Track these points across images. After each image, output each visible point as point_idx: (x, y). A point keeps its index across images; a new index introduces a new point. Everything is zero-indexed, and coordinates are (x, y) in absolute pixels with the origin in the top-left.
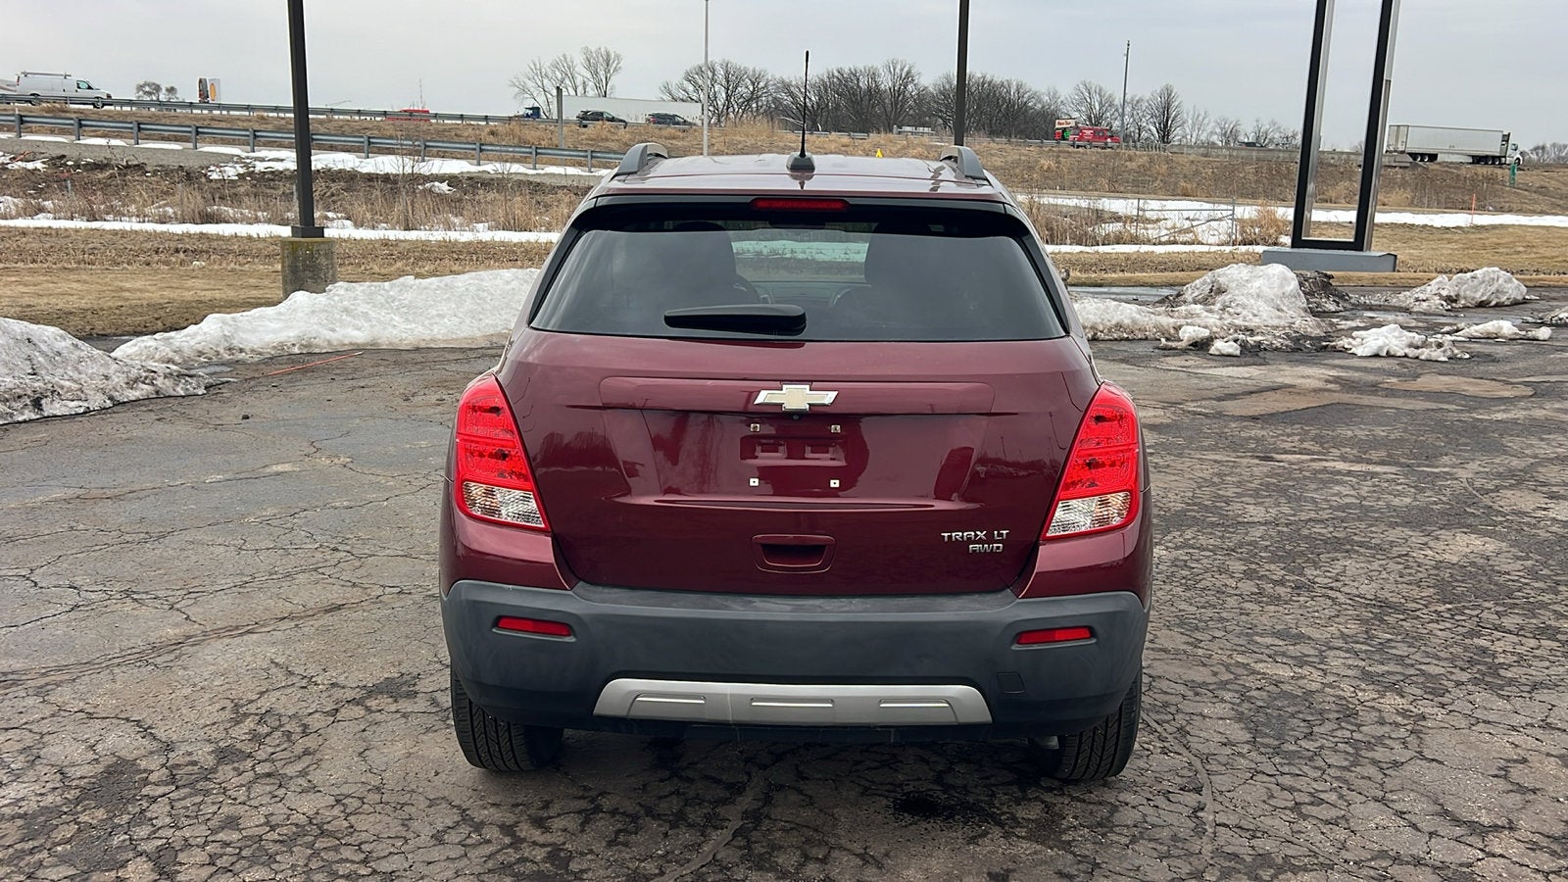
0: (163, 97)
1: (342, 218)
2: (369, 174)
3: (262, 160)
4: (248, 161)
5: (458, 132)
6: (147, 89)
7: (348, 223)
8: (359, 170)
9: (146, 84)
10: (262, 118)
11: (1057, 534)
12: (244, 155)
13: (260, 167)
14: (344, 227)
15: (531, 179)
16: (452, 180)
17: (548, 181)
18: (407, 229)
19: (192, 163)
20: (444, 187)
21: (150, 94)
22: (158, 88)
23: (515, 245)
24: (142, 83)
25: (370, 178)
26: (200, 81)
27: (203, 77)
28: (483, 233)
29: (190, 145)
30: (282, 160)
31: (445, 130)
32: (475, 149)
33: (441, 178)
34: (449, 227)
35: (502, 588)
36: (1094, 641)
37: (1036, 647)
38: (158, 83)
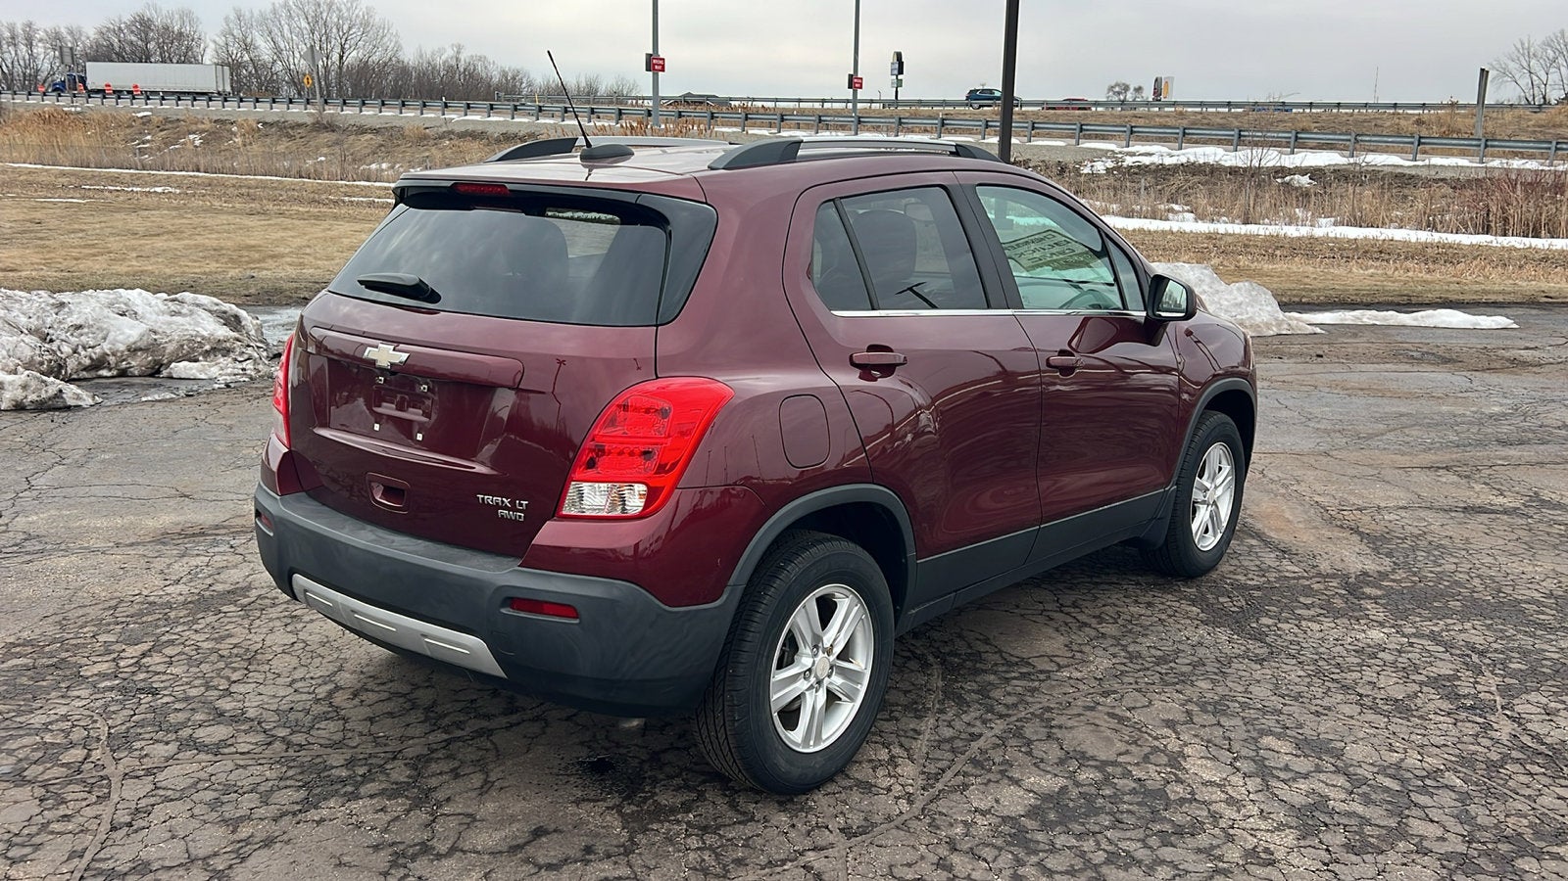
0: (1130, 96)
1: (1188, 211)
2: (1230, 167)
3: (1133, 154)
4: (1120, 156)
5: (1379, 122)
6: (1117, 89)
7: (1191, 216)
8: (1222, 163)
9: (1117, 85)
10: (1181, 113)
11: (572, 513)
12: (1117, 150)
13: (1129, 161)
14: (1183, 220)
15: (1407, 172)
16: (1315, 173)
17: (1424, 173)
18: (1246, 222)
19: (1068, 159)
20: (1305, 181)
21: (1119, 93)
22: (1126, 88)
23: (1349, 241)
24: (1113, 84)
25: (1233, 171)
26: (1156, 80)
27: (1159, 76)
28: (1326, 229)
29: (1073, 141)
30: (1150, 155)
31: (1365, 121)
32: (1350, 140)
33: (1303, 171)
34: (1292, 220)
36: (577, 621)
37: (522, 615)
38: (1128, 83)
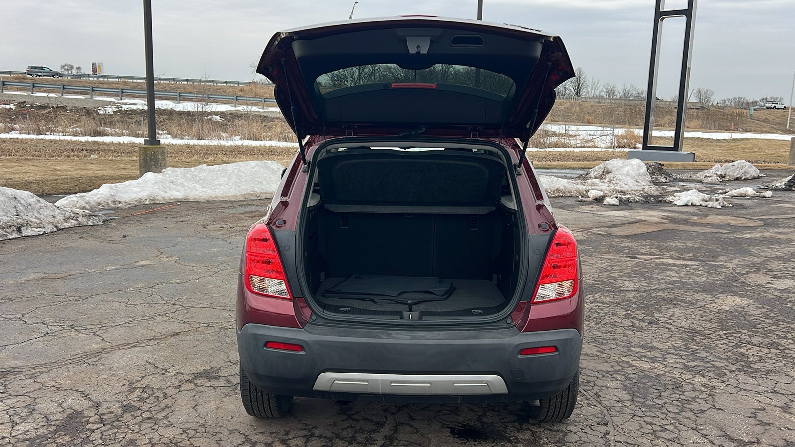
0: (74, 72)
1: (166, 133)
2: (180, 111)
3: (126, 104)
4: (119, 105)
5: (224, 90)
6: (66, 67)
7: (169, 136)
8: (175, 109)
9: (66, 65)
10: (125, 82)
11: (539, 301)
12: (116, 101)
13: (125, 107)
14: (167, 138)
15: (262, 114)
16: (222, 114)
17: (270, 115)
18: (199, 139)
19: (90, 106)
20: (218, 118)
21: (68, 70)
22: (72, 67)
23: (254, 147)
24: (63, 64)
25: (181, 113)
26: (93, 64)
27: (94, 62)
28: (238, 141)
29: (89, 97)
30: (136, 104)
31: (217, 89)
32: (233, 99)
33: (216, 114)
34: (220, 138)
35: (269, 327)
36: (557, 353)
37: (529, 356)
38: (72, 64)
